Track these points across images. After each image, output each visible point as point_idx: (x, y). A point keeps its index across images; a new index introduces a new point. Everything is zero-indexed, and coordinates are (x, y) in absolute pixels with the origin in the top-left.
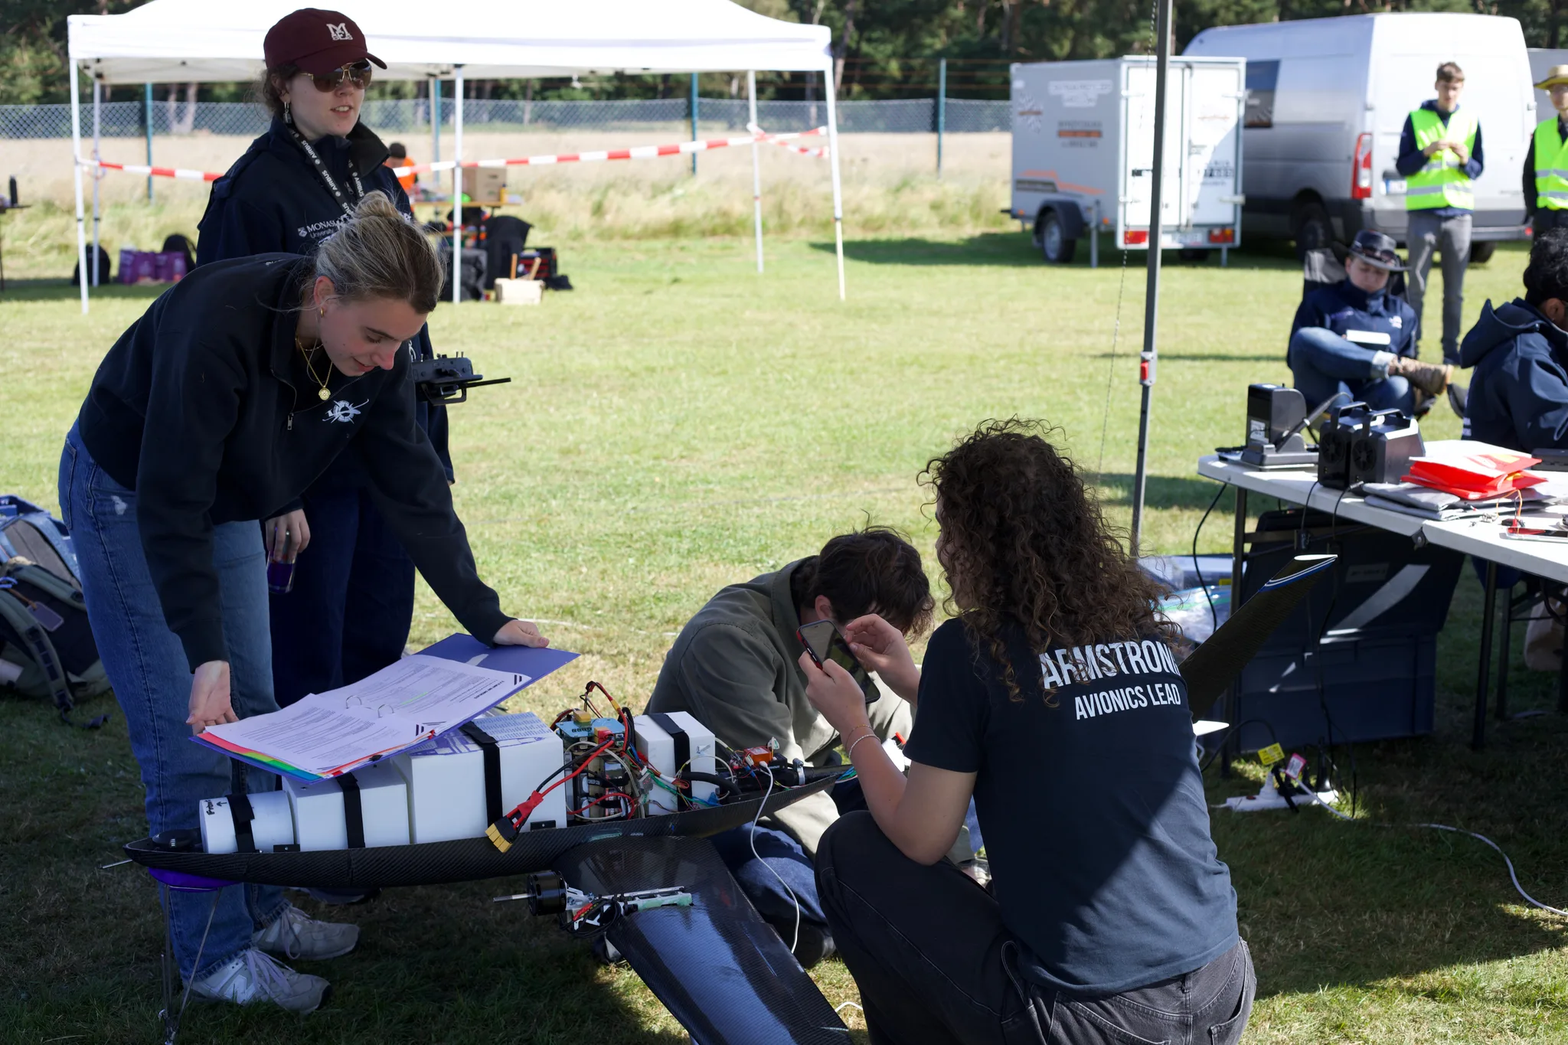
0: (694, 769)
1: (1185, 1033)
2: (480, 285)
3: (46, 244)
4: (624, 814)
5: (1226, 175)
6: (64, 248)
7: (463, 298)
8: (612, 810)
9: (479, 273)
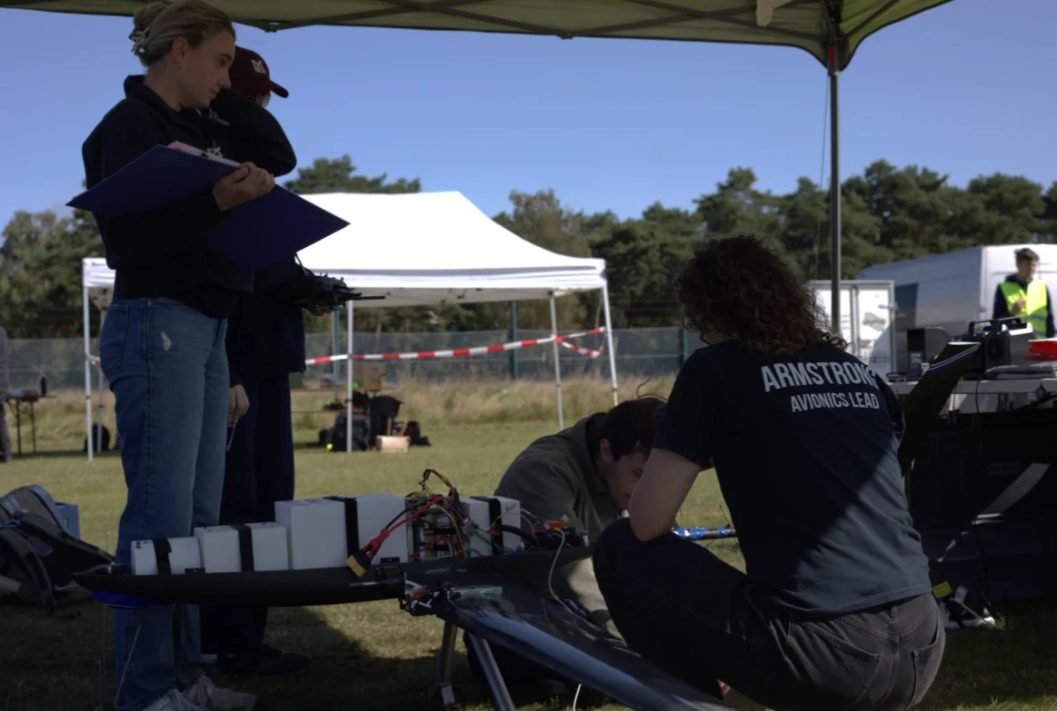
0: (504, 523)
1: (894, 652)
2: (366, 440)
3: (66, 433)
4: (451, 555)
5: (885, 361)
6: (79, 434)
7: (354, 449)
8: (442, 553)
9: (365, 432)
